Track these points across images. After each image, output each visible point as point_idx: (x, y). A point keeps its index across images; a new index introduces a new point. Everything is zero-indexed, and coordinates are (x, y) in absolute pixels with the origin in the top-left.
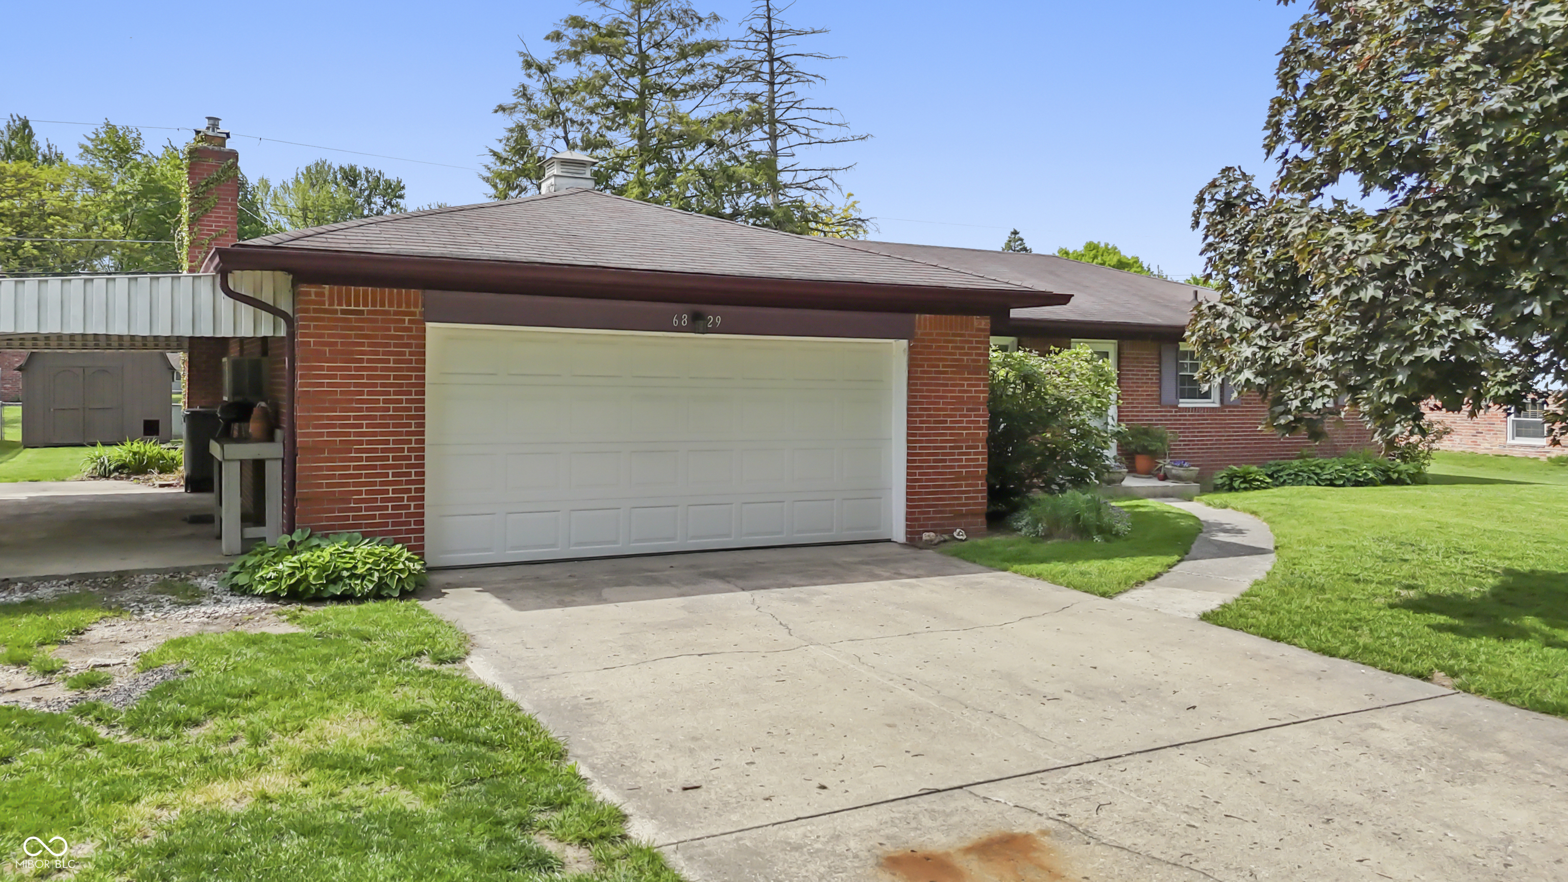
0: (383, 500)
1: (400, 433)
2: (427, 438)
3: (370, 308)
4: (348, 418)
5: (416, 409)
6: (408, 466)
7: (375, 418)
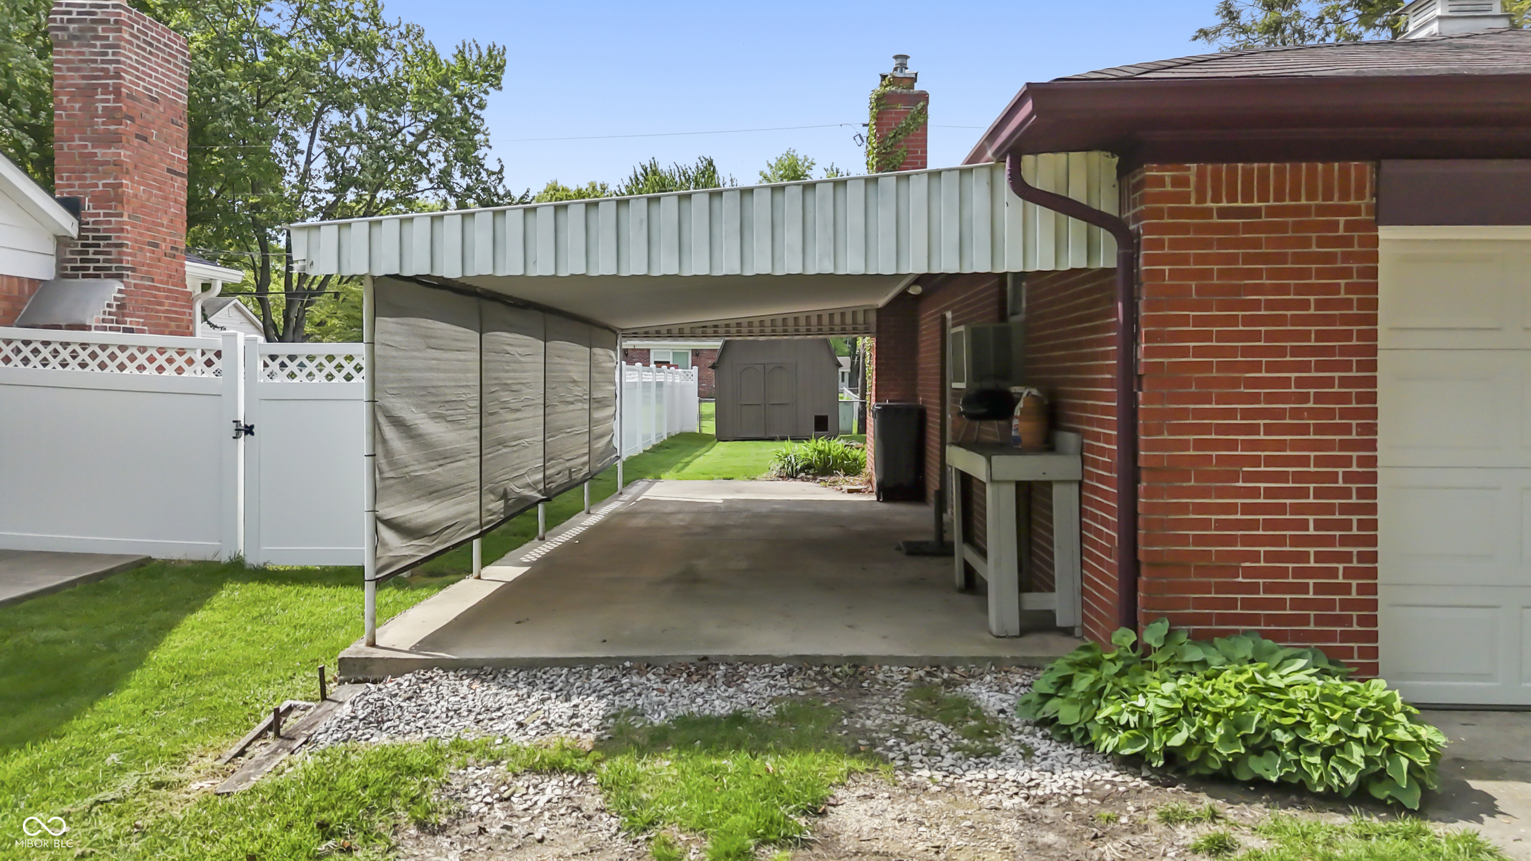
0: (1298, 573)
1: (1329, 446)
2: (1382, 454)
3: (1271, 203)
4: (1231, 414)
5: (1360, 398)
6: (1345, 509)
7: (1281, 414)
